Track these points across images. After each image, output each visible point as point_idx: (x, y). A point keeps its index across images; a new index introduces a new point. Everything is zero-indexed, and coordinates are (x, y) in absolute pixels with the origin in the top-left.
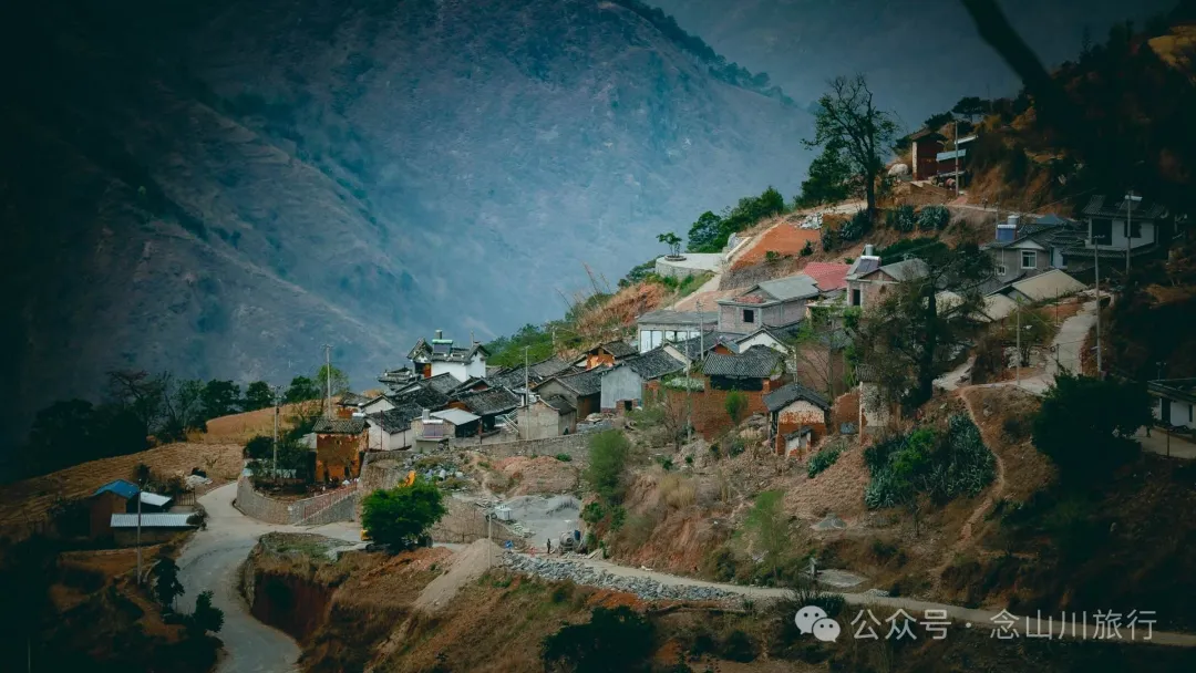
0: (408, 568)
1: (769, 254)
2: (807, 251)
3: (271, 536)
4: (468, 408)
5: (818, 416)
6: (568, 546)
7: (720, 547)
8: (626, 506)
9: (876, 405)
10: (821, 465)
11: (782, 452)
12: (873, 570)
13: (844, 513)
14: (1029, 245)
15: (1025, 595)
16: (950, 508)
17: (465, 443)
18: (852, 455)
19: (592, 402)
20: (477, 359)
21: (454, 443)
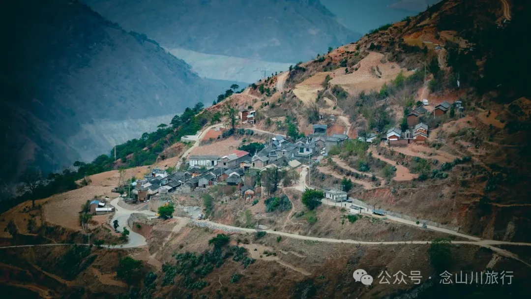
0: (170, 223)
1: (209, 138)
2: (219, 138)
3: (133, 214)
4: (170, 186)
5: (253, 192)
6: (201, 218)
7: (236, 220)
8: (213, 210)
9: (265, 191)
10: (255, 203)
11: (245, 199)
12: (269, 225)
13: (262, 213)
14: (284, 150)
15: (302, 231)
16: (283, 213)
17: (171, 193)
18: (262, 201)
19: (197, 185)
20: (165, 172)
21: (168, 194)
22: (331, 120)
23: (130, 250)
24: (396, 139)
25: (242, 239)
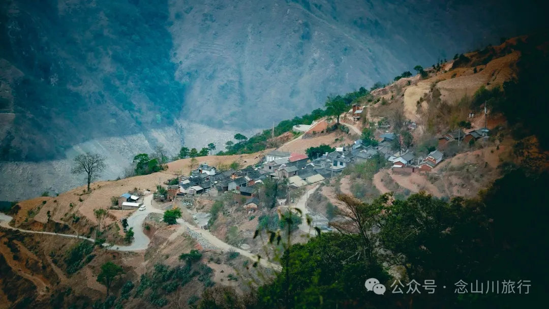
0: (170, 229)
1: (314, 132)
2: (323, 132)
8: (216, 221)
10: (252, 219)
12: (252, 245)
13: (250, 231)
17: (199, 195)
18: (257, 217)
19: (226, 189)
20: (212, 170)
21: (196, 195)
22: (411, 129)
23: (125, 254)
24: (401, 166)
25: (215, 258)
